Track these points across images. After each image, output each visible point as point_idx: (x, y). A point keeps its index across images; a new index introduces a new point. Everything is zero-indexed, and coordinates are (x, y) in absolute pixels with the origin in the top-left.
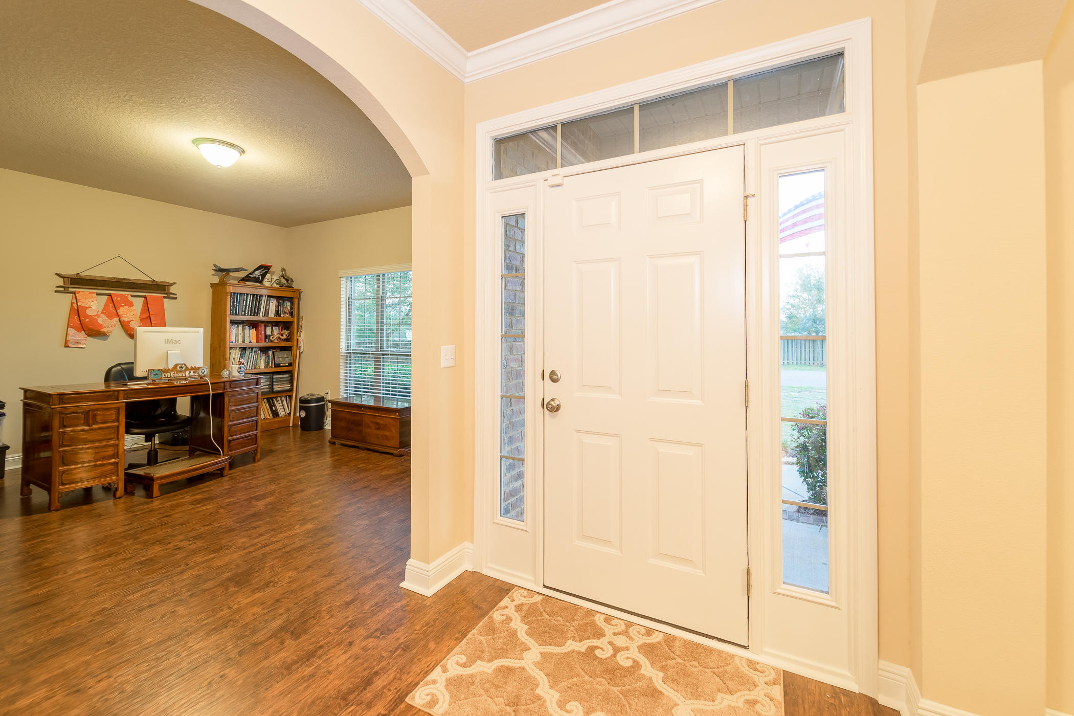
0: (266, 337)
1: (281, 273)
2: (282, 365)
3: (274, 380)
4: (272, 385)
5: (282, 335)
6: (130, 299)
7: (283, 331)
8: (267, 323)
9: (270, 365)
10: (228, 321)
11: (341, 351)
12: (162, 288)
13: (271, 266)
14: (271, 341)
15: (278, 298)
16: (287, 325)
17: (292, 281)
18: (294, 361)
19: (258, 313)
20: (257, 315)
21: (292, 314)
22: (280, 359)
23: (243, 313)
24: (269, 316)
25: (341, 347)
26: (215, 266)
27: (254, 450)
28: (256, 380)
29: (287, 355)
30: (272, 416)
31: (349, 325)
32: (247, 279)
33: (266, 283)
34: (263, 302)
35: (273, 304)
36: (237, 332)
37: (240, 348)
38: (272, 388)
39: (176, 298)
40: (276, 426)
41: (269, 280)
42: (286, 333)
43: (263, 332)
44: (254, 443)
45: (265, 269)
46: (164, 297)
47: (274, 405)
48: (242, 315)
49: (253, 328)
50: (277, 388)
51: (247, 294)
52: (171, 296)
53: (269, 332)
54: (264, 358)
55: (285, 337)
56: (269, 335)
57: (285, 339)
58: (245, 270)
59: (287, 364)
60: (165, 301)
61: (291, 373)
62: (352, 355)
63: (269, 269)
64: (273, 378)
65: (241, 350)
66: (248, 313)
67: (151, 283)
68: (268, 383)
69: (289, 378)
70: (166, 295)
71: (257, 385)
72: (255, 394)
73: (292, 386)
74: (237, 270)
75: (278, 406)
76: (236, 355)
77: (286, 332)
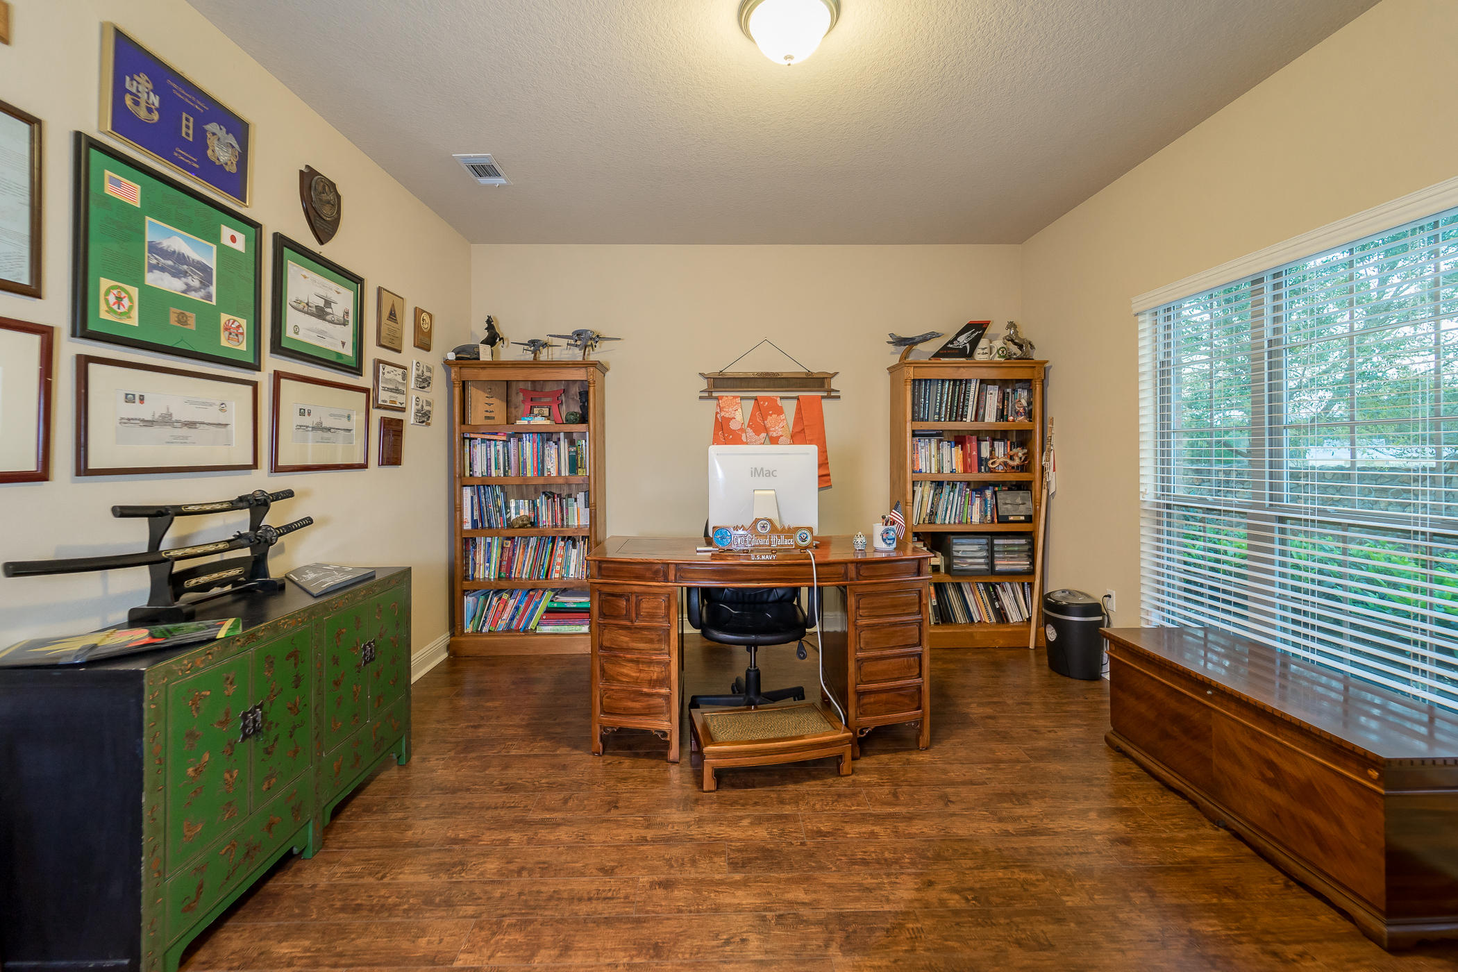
0: (981, 461)
1: (1007, 333)
2: (1011, 518)
3: (996, 549)
4: (991, 559)
5: (1011, 458)
6: (779, 402)
7: (1015, 451)
8: (980, 436)
9: (989, 517)
10: (909, 434)
11: (1141, 499)
12: (818, 382)
13: (988, 323)
14: (991, 471)
15: (1003, 384)
16: (1022, 439)
17: (1032, 347)
18: (1037, 512)
19: (963, 416)
20: (961, 420)
21: (1030, 415)
22: (1009, 506)
23: (936, 417)
24: (986, 421)
25: (1142, 489)
26: (891, 335)
27: (917, 723)
28: (916, 563)
29: (1023, 498)
30: (994, 620)
31: (1164, 432)
32: (945, 352)
33: (979, 356)
34: (972, 393)
35: (993, 398)
36: (928, 453)
37: (932, 482)
38: (992, 564)
39: (839, 397)
40: (1001, 642)
41: (985, 351)
42: (1020, 454)
43: (974, 453)
44: (915, 706)
45: (978, 329)
46: (823, 397)
47: (998, 599)
48: (934, 421)
49: (956, 444)
50: (1001, 565)
51: (943, 381)
52: (832, 395)
53: (985, 453)
54: (977, 501)
55: (1017, 462)
56: (986, 458)
57: (1018, 466)
58: (938, 335)
59: (1022, 518)
60: (824, 402)
61: (1030, 536)
62: (1175, 512)
63: (984, 330)
64: (992, 545)
65: (933, 485)
66: (946, 416)
67: (805, 376)
68: (985, 554)
69: (1027, 548)
70: (825, 394)
71: (919, 575)
72: (915, 596)
73: (1033, 563)
74: (924, 339)
75: (1007, 600)
76: (926, 496)
77: (1020, 452)
